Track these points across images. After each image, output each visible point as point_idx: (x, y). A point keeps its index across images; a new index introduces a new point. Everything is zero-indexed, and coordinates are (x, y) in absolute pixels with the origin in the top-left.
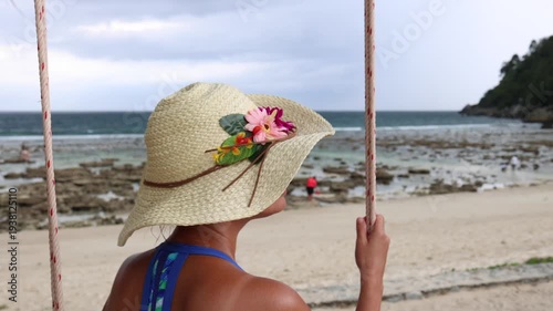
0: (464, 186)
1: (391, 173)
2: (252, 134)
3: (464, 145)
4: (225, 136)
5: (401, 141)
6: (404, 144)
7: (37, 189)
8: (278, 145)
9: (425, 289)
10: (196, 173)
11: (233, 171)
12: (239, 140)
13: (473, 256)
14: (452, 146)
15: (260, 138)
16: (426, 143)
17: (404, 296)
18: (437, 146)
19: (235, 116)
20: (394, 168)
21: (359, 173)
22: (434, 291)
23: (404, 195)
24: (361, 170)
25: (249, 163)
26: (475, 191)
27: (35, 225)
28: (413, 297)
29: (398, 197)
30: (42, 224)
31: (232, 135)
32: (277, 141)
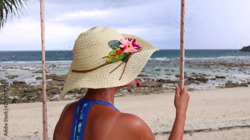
0: (242, 84)
1: (207, 77)
2: (123, 49)
3: (242, 65)
4: (111, 50)
5: (213, 63)
6: (213, 65)
7: (50, 84)
8: (135, 54)
9: (220, 127)
10: (97, 66)
11: (114, 65)
12: (117, 52)
13: (245, 115)
14: (236, 66)
15: (126, 51)
16: (224, 64)
17: (210, 130)
18: (230, 66)
19: (115, 41)
20: (209, 75)
21: (192, 77)
22: (224, 128)
23: (213, 87)
24: (193, 76)
25: (122, 62)
26: (247, 86)
27: (49, 99)
28: (215, 130)
29: (210, 88)
30: (52, 99)
31: (114, 49)
32: (134, 53)
